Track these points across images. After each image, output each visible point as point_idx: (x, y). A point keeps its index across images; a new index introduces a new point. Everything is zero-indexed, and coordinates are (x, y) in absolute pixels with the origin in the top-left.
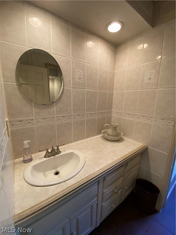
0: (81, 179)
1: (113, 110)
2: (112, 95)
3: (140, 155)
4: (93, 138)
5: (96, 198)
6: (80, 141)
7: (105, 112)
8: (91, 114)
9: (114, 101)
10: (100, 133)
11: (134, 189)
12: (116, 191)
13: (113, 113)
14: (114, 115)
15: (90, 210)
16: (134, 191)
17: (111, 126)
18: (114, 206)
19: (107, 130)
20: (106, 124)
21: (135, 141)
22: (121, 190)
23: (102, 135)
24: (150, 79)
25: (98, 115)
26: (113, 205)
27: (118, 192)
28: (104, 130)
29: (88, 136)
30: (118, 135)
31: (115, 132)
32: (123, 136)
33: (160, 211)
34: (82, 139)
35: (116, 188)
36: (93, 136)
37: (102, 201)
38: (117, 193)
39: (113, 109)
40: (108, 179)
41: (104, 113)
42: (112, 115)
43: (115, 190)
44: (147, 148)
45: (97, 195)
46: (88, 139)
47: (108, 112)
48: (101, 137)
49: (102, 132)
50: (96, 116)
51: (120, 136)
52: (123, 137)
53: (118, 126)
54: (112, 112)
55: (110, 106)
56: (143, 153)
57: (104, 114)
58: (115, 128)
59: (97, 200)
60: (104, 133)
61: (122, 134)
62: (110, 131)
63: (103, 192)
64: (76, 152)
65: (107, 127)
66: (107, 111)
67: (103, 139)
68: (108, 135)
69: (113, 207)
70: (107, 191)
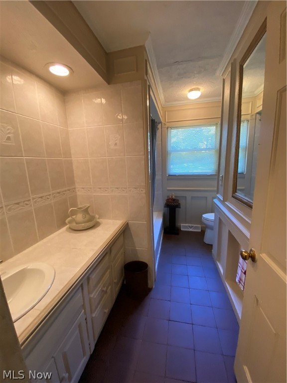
0: (58, 292)
1: (77, 186)
2: (70, 163)
3: (122, 235)
4: (52, 236)
5: (83, 311)
6: (31, 249)
7: (66, 191)
8: (41, 197)
9: (75, 172)
10: (64, 224)
11: (124, 281)
12: (105, 289)
13: (78, 190)
14: (80, 193)
15: (77, 332)
16: (125, 283)
17: (79, 209)
18: (107, 311)
19: (74, 217)
20: (72, 209)
21: (113, 221)
22: (110, 287)
23: (68, 226)
24: (116, 144)
25: (54, 197)
26: (105, 311)
27: (108, 291)
28: (70, 218)
29: (43, 237)
30: (92, 218)
31: (87, 216)
32: (99, 218)
33: (153, 287)
34: (32, 245)
35: (104, 287)
36: (52, 233)
37: (91, 313)
38: (106, 292)
39: (76, 184)
40: (93, 277)
41: (64, 192)
42: (76, 192)
43: (103, 289)
44: (128, 223)
45: (83, 306)
46: (45, 240)
47: (69, 190)
48: (67, 230)
49: (67, 221)
50: (51, 200)
51: (95, 220)
52: (98, 220)
53: (89, 207)
54: (75, 188)
55: (71, 181)
56: (125, 232)
57: (64, 194)
58: (86, 211)
59: (85, 312)
60: (70, 222)
61: (97, 216)
62: (79, 217)
63: (90, 298)
64: (31, 266)
65: (74, 213)
66: (66, 189)
67: (71, 232)
68: (77, 223)
69: (105, 312)
70: (95, 295)
